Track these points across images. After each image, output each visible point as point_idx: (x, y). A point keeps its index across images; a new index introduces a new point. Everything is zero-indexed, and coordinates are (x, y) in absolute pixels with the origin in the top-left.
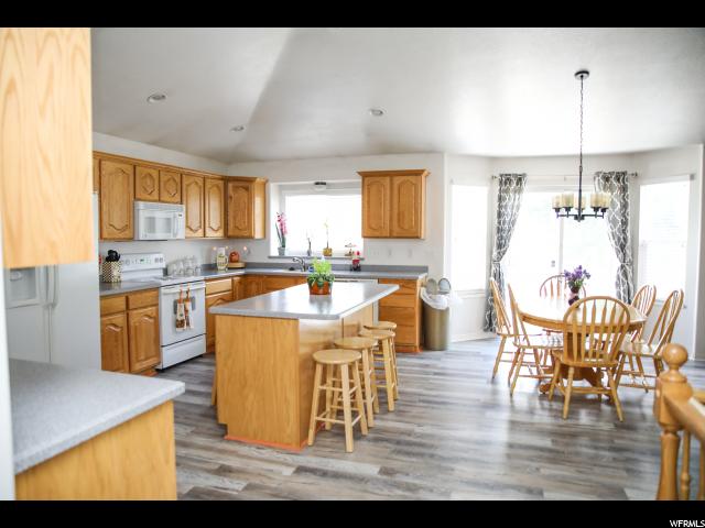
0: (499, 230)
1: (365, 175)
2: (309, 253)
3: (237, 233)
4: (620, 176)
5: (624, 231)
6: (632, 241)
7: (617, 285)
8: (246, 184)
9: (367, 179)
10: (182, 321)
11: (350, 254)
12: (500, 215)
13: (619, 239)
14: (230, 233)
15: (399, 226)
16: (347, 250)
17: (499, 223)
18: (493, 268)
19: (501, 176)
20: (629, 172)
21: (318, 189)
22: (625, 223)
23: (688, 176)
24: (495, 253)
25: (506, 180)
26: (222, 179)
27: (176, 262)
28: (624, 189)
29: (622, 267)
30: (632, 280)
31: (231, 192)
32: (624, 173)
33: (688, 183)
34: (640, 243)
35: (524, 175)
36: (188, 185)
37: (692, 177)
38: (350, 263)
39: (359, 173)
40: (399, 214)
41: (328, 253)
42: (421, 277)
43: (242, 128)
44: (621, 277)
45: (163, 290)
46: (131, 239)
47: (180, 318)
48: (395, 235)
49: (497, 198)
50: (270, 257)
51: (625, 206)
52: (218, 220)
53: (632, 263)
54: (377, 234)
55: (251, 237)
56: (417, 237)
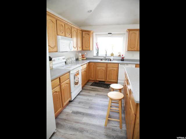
1: (129, 30)
2: (106, 55)
3: (86, 49)
8: (88, 32)
10: (77, 82)
11: (120, 55)
14: (84, 49)
16: (119, 54)
21: (109, 35)
26: (81, 31)
27: (68, 59)
31: (84, 35)
36: (73, 31)
38: (121, 58)
41: (112, 55)
43: (91, 11)
45: (71, 72)
46: (57, 51)
47: (76, 81)
48: (139, 50)
50: (94, 56)
52: (80, 44)
54: (133, 50)
55: (90, 50)
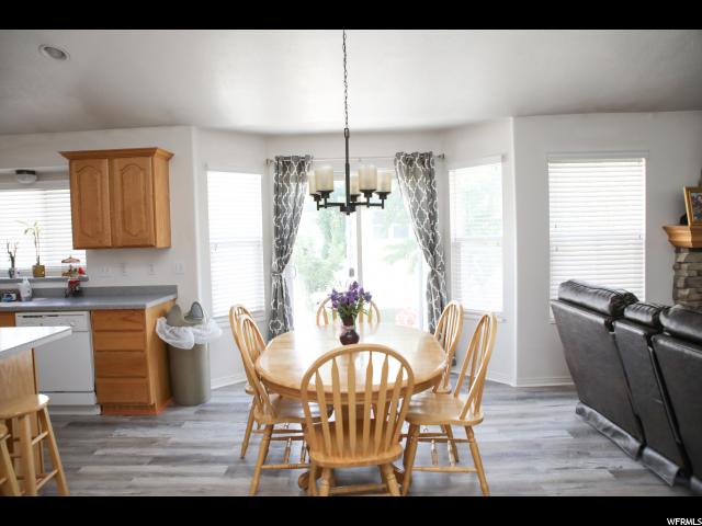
0: (278, 232)
1: (73, 157)
2: (11, 273)
4: (425, 158)
5: (433, 228)
6: (444, 238)
7: (429, 296)
9: (74, 164)
11: (70, 272)
12: (278, 211)
13: (427, 238)
15: (124, 230)
16: (66, 267)
17: (278, 221)
18: (274, 283)
19: (278, 159)
20: (435, 154)
21: (23, 180)
22: (433, 217)
23: (500, 157)
24: (275, 263)
25: (283, 165)
28: (430, 175)
29: (433, 273)
30: (445, 288)
32: (429, 155)
33: (499, 165)
34: (452, 241)
35: (308, 157)
37: (504, 158)
38: (65, 285)
39: (65, 154)
40: (123, 212)
41: (38, 271)
42: (151, 306)
44: (432, 285)
48: (119, 243)
49: (272, 189)
51: (432, 196)
53: (443, 268)
54: (94, 243)
56: (152, 246)
